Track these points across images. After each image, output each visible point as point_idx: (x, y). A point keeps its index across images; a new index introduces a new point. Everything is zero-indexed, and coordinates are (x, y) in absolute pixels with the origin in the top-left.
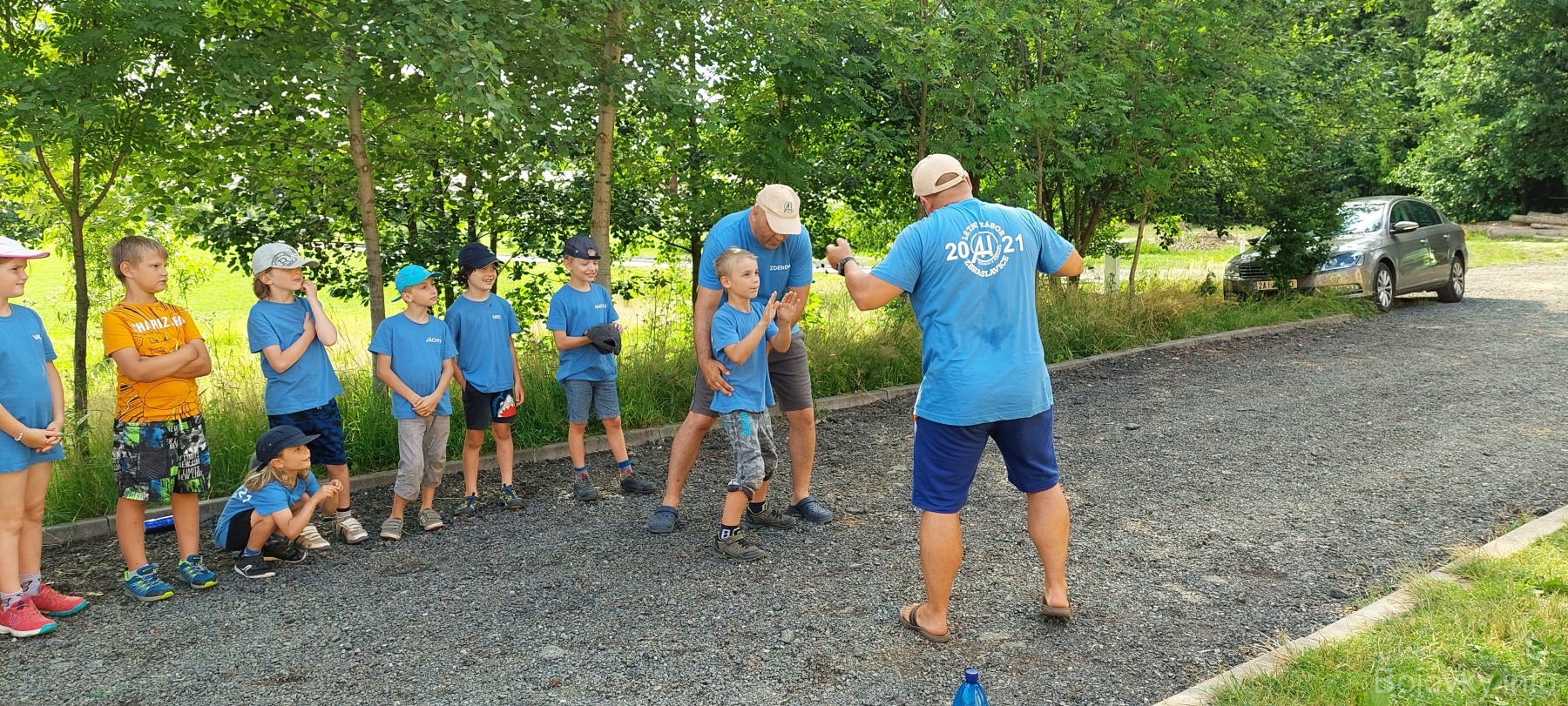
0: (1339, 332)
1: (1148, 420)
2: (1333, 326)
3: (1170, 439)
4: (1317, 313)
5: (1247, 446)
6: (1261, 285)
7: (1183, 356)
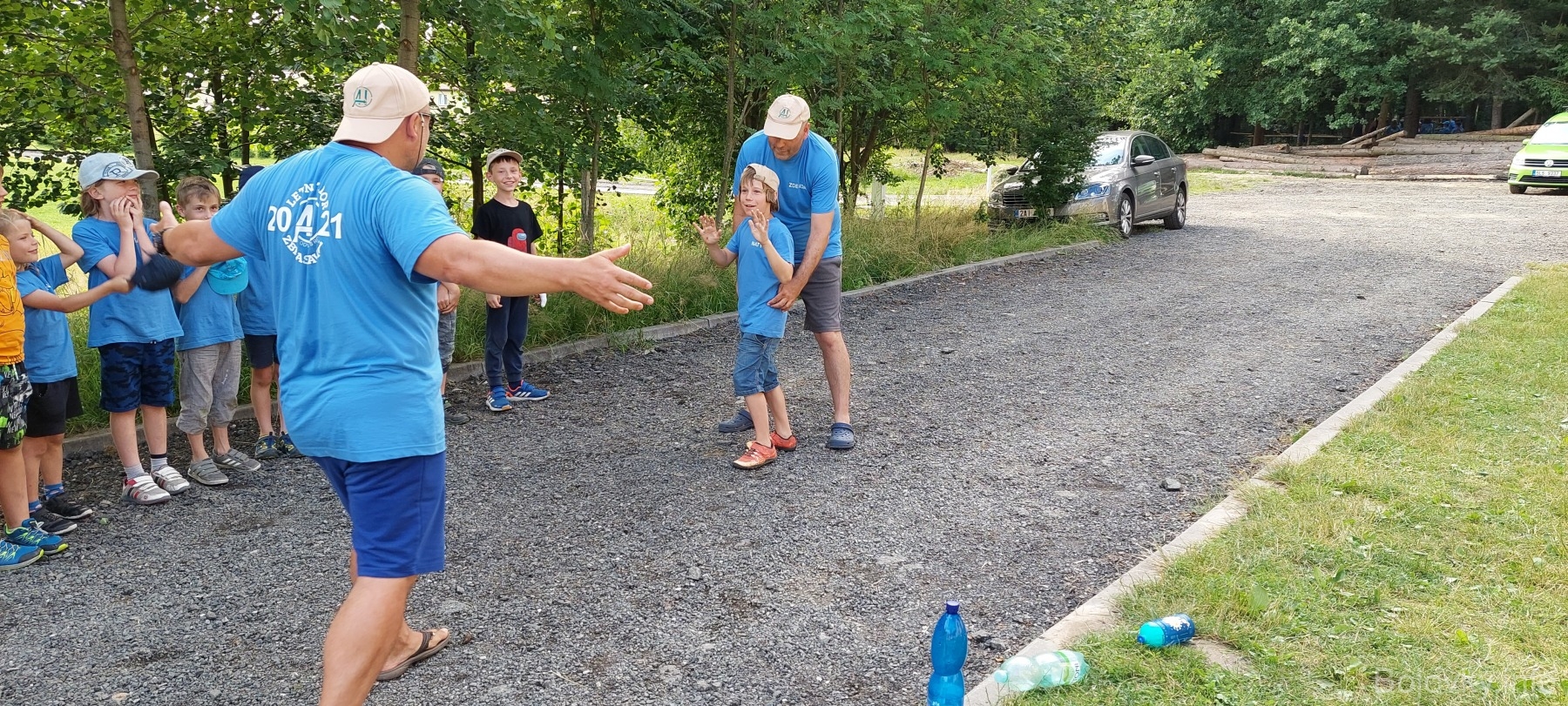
0: (1092, 257)
1: (959, 344)
2: (1087, 252)
3: (984, 361)
4: (1073, 239)
5: (1053, 367)
6: (1021, 213)
7: (967, 280)
